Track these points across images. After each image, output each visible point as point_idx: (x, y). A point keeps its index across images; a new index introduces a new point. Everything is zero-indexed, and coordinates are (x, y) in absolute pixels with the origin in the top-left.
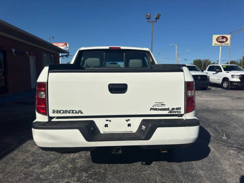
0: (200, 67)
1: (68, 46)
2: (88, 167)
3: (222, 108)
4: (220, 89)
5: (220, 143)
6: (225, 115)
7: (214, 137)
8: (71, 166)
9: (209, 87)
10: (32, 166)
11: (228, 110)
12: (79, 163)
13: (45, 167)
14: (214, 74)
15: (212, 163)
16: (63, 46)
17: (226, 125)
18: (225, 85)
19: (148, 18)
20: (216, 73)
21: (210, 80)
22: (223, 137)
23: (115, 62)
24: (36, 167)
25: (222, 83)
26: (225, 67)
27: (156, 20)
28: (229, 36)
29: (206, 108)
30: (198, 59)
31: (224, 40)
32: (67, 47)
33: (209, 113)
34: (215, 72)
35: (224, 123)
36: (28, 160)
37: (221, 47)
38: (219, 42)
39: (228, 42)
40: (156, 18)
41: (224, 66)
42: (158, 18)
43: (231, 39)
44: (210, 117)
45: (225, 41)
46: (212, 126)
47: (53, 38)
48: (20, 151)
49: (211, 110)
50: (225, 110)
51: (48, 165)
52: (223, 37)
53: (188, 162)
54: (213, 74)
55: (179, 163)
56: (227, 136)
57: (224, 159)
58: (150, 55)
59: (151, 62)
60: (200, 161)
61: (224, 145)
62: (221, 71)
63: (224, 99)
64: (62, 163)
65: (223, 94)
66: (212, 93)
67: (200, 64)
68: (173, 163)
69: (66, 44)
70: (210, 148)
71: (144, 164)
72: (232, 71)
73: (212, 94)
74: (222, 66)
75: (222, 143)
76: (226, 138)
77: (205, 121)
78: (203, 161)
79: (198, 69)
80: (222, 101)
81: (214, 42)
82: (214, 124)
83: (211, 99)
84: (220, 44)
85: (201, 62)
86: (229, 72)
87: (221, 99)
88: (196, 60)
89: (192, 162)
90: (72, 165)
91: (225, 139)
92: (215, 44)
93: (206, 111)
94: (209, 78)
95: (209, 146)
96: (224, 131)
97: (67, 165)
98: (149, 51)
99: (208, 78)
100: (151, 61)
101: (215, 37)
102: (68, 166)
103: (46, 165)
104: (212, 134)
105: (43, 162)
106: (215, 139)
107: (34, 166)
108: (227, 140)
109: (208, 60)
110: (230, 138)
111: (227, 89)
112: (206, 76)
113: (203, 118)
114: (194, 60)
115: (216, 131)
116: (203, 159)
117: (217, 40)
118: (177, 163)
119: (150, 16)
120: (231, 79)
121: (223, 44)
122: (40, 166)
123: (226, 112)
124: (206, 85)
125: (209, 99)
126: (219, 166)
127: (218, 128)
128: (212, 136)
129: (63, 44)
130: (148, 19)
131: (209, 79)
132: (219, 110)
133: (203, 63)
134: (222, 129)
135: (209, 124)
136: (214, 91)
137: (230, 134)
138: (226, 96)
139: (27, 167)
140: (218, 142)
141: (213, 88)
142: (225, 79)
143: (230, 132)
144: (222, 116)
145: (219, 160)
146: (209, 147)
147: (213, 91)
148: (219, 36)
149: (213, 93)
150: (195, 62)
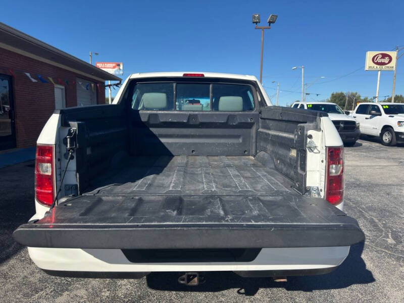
0: (343, 105)
1: (121, 67)
2: (139, 296)
3: (382, 182)
4: (378, 144)
5: (384, 252)
6: (388, 194)
7: (371, 238)
8: (107, 294)
9: (359, 141)
10: (37, 292)
11: (394, 185)
12: (123, 287)
13: (61, 295)
14: (368, 119)
15: (369, 294)
16: (114, 67)
17: (392, 214)
18: (386, 138)
19: (255, 21)
20: (371, 118)
21: (360, 129)
22: (388, 240)
23: (196, 99)
24: (44, 294)
25: (382, 134)
26: (387, 107)
27: (270, 25)
28: (394, 54)
29: (353, 180)
30: (339, 92)
31: (386, 60)
32: (120, 69)
33: (359, 190)
34: (369, 116)
35: (389, 211)
36: (32, 279)
37: (379, 72)
38: (377, 63)
39: (393, 64)
40: (270, 23)
41: (385, 105)
42: (273, 22)
43: (397, 58)
44: (362, 198)
45: (387, 62)
46: (367, 215)
47: (96, 54)
48: (21, 260)
49: (362, 185)
50: (389, 185)
51: (67, 290)
52: (384, 56)
53: (325, 291)
54: (366, 118)
55: (308, 293)
56: (396, 237)
57: (392, 286)
58: (257, 89)
59: (259, 102)
60: (346, 290)
61: (390, 256)
62: (381, 115)
63: (385, 165)
64: (93, 287)
65: (382, 155)
66: (363, 152)
67: (341, 100)
68: (296, 292)
69: (119, 65)
70: (365, 262)
71: (242, 294)
72: (399, 114)
73: (364, 154)
74: (382, 105)
75: (386, 251)
76: (394, 242)
77: (354, 206)
78: (352, 290)
79: (340, 111)
80: (382, 168)
81: (369, 64)
82: (370, 212)
83: (362, 164)
84: (378, 66)
85: (344, 97)
86: (393, 117)
87: (379, 164)
88: (335, 93)
89: (332, 291)
90: (109, 292)
91: (391, 244)
92: (369, 67)
93: (355, 187)
94: (359, 126)
95: (363, 256)
96: (389, 227)
97: (101, 291)
98: (256, 82)
99: (357, 125)
100: (260, 99)
101: (370, 55)
102: (103, 294)
103: (63, 291)
104: (366, 233)
105: (59, 284)
106: (373, 242)
107: (42, 292)
108: (395, 245)
109: (356, 93)
110: (401, 242)
111: (390, 144)
112: (354, 123)
113: (350, 200)
114: (332, 93)
115: (374, 226)
116: (352, 286)
117: (373, 59)
118: (304, 293)
119: (258, 18)
120: (397, 129)
121: (384, 66)
122: (51, 292)
123: (391, 188)
124: (353, 139)
125: (358, 163)
126: (383, 300)
127: (377, 221)
128: (368, 236)
129: (114, 65)
130: (255, 24)
131: (358, 128)
132: (377, 185)
133: (347, 98)
134: (384, 222)
135: (361, 212)
136: (368, 149)
137: (399, 234)
138: (388, 159)
139: (28, 293)
140: (380, 249)
141: (365, 144)
142: (387, 128)
143: (400, 230)
144: (382, 196)
145: (383, 288)
146: (362, 259)
147: (365, 149)
148: (376, 54)
149: (366, 152)
150: (335, 97)
